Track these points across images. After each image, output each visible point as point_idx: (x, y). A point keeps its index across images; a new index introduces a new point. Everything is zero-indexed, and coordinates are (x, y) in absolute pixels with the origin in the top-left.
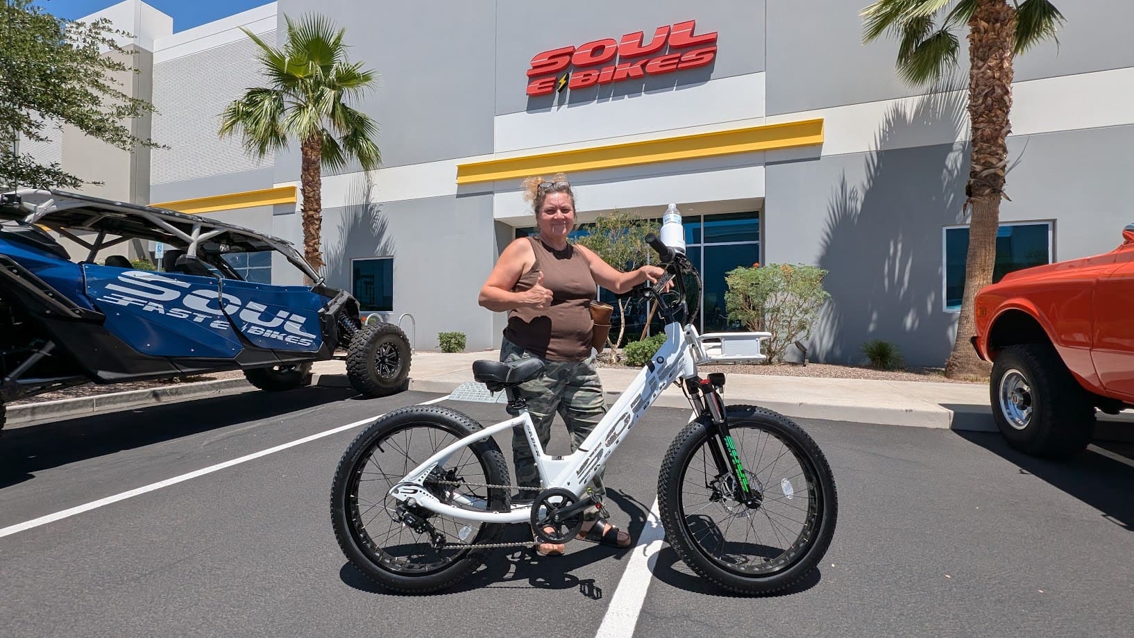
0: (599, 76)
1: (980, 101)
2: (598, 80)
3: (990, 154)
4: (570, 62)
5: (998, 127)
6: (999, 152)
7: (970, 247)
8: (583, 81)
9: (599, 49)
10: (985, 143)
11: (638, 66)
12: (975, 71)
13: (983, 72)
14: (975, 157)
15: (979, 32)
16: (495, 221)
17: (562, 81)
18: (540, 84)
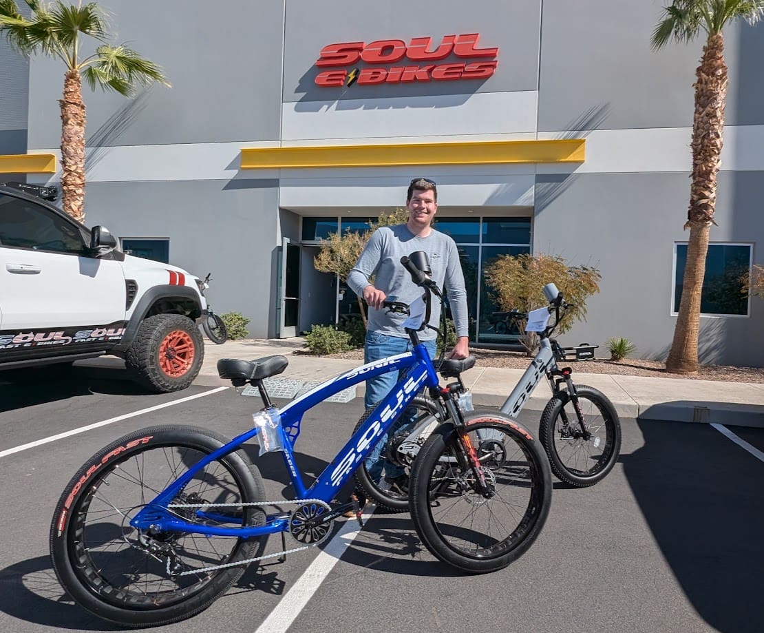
0: (388, 74)
1: (700, 141)
2: (385, 79)
3: (704, 187)
4: (360, 57)
5: (710, 165)
6: (711, 186)
7: (687, 263)
8: (372, 78)
9: (388, 48)
10: (700, 176)
11: (425, 70)
12: (697, 115)
13: (702, 117)
14: (694, 188)
15: (701, 83)
16: (281, 209)
17: (352, 76)
18: (330, 75)
